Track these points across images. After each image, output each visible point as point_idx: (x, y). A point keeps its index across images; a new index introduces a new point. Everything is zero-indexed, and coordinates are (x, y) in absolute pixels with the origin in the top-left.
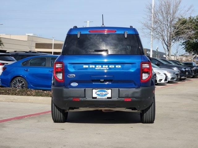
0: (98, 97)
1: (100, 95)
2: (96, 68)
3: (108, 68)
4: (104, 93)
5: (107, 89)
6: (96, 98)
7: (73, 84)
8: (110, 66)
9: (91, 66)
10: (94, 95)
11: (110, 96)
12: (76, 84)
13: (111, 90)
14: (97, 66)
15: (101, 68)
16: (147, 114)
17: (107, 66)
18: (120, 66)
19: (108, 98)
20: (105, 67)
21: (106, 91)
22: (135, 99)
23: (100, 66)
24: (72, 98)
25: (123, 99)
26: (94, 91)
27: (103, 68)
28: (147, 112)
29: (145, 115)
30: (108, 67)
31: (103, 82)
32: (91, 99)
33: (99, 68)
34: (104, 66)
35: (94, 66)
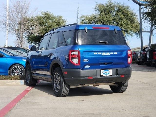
0: (104, 75)
1: (105, 74)
2: (102, 55)
4: (108, 72)
5: (109, 69)
6: (102, 76)
7: (86, 67)
8: (111, 53)
9: (99, 53)
11: (111, 74)
12: (88, 67)
13: (112, 70)
14: (103, 53)
15: (106, 55)
16: (124, 86)
17: (109, 53)
20: (108, 54)
22: (126, 76)
23: (105, 53)
24: (88, 77)
26: (102, 71)
28: (124, 85)
29: (122, 87)
31: (107, 64)
32: (99, 77)
33: (104, 55)
34: (107, 53)
35: (101, 53)
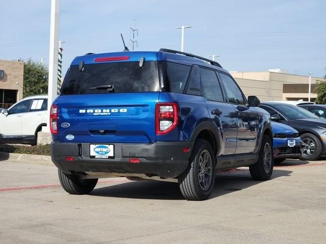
0: (98, 156)
1: (100, 153)
2: (94, 114)
3: (109, 114)
4: (104, 150)
5: (108, 144)
6: (94, 157)
7: (68, 137)
8: (113, 111)
9: (88, 111)
10: (93, 153)
11: (112, 155)
12: (72, 137)
13: (113, 146)
14: (96, 111)
15: (101, 114)
17: (108, 111)
18: (125, 110)
19: (110, 157)
20: (106, 112)
21: (107, 148)
22: (145, 160)
23: (100, 111)
25: (128, 160)
26: (92, 147)
27: (103, 114)
30: (110, 112)
31: (103, 134)
32: (89, 159)
33: (98, 114)
34: (104, 111)
35: (92, 111)
